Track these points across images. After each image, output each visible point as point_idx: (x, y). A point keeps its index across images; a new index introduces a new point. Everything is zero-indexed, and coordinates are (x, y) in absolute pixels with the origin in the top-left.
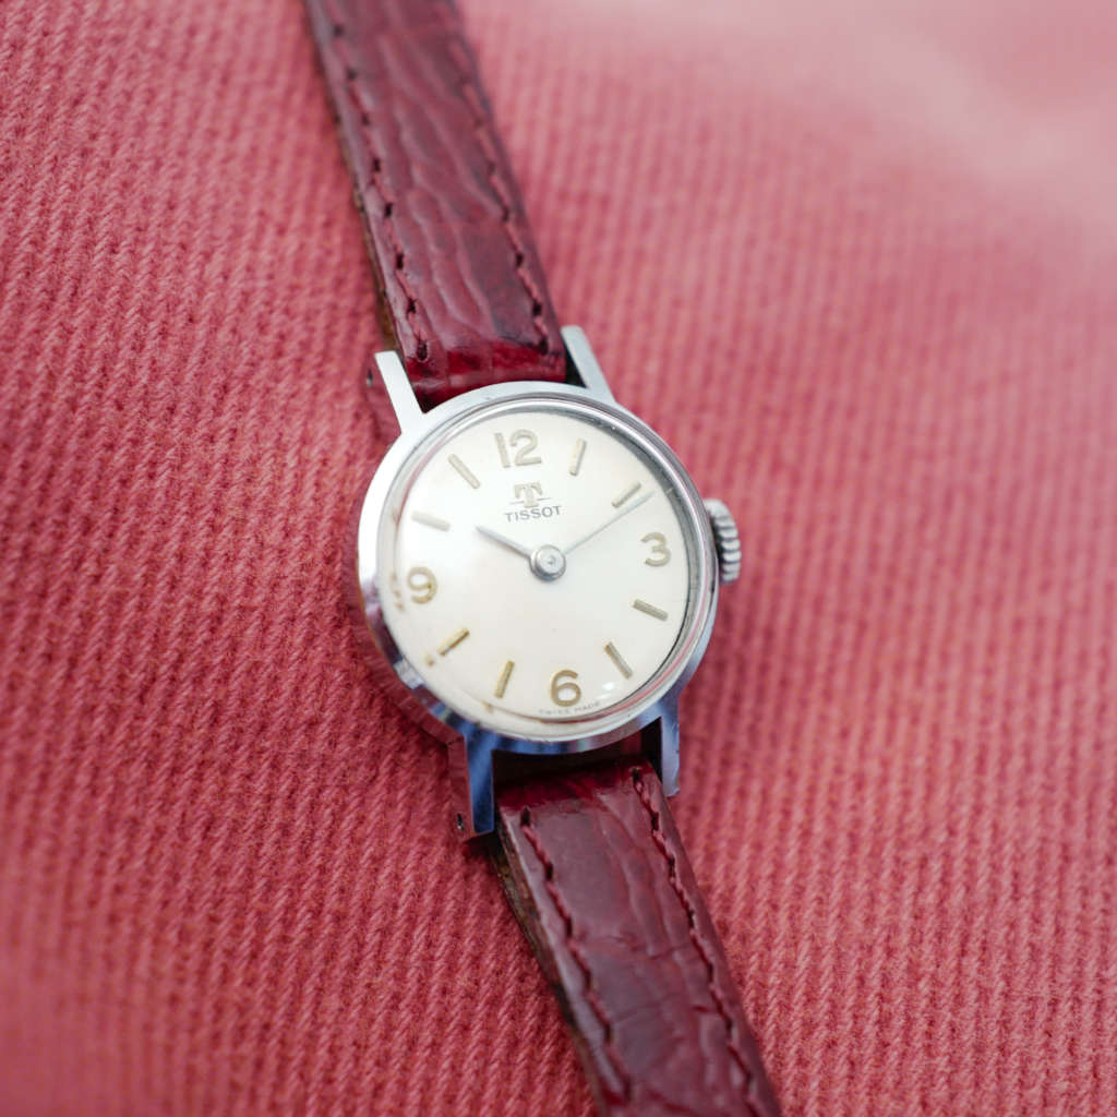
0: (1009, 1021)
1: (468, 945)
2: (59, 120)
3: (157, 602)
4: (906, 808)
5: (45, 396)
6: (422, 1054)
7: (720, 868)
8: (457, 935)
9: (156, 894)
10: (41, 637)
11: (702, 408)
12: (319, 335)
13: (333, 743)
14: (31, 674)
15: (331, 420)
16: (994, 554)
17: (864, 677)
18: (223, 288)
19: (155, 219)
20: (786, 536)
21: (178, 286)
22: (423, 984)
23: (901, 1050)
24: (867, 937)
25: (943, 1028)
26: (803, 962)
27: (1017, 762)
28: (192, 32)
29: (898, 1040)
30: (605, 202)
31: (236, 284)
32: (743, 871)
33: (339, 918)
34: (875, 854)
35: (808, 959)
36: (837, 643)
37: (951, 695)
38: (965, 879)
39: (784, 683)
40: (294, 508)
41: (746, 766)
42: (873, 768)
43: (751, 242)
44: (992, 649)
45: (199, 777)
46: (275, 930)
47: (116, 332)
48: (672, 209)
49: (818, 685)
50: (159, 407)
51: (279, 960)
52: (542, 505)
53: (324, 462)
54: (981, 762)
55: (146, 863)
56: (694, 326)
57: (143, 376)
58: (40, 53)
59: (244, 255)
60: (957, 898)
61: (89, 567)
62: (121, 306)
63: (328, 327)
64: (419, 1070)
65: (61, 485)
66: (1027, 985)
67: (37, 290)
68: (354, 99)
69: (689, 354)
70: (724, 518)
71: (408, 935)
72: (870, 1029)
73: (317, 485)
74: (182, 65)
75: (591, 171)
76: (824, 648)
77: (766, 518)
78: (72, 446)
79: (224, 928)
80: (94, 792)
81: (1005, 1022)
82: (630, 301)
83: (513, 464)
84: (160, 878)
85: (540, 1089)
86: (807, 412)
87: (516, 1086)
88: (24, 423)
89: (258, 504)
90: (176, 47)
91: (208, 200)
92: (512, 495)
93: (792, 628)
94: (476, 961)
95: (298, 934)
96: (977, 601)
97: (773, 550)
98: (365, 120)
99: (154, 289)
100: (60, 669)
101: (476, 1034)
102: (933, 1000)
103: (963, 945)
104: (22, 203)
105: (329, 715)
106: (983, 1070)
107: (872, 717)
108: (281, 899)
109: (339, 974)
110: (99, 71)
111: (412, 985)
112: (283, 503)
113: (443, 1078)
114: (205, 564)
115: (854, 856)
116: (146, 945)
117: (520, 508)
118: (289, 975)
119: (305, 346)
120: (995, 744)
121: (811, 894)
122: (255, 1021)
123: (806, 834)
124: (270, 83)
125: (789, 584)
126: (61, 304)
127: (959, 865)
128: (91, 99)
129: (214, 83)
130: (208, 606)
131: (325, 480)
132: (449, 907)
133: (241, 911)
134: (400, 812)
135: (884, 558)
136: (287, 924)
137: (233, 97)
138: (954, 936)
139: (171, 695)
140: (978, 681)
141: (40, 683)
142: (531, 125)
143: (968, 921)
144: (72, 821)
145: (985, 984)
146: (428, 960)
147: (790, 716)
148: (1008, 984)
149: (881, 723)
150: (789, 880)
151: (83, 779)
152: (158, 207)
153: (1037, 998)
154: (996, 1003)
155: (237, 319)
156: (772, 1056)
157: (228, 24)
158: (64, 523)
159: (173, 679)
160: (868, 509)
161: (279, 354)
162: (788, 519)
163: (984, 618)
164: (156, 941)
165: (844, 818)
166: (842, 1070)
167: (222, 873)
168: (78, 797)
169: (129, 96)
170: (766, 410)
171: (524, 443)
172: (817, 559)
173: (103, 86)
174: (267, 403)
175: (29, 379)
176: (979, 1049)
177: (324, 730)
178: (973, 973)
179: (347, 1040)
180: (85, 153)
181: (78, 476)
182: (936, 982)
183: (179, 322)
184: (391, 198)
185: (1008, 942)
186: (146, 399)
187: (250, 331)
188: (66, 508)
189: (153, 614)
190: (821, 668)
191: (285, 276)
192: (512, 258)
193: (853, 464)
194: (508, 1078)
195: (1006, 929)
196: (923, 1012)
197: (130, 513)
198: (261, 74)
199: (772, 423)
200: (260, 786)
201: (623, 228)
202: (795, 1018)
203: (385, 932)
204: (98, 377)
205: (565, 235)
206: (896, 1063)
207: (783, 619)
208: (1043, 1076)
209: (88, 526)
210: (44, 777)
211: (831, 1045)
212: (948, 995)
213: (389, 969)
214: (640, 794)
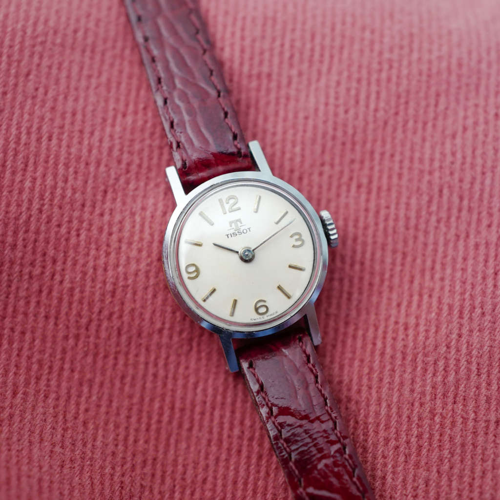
0: (477, 432)
1: (238, 415)
2: (21, 84)
3: (88, 289)
4: (427, 338)
5: (29, 209)
6: (222, 464)
7: (346, 372)
8: (233, 412)
9: (103, 409)
10: (42, 310)
11: (323, 165)
12: (145, 160)
13: (171, 337)
14: (40, 325)
15: (154, 197)
16: (464, 213)
17: (407, 279)
18: (100, 147)
19: (68, 121)
20: (366, 217)
21: (80, 150)
22: (220, 434)
23: (427, 448)
24: (410, 399)
25: (446, 438)
26: (383, 412)
27: (478, 311)
28: (75, 31)
29: (426, 444)
30: (269, 75)
31: (106, 144)
32: (356, 372)
33: (182, 410)
34: (414, 360)
35: (386, 409)
36: (394, 263)
37: (447, 282)
38: (454, 368)
39: (371, 285)
40: (141, 239)
41: (356, 324)
42: (412, 321)
43: (338, 83)
44: (465, 259)
45: (116, 358)
46: (155, 418)
47: (55, 175)
48: (300, 74)
49: (386, 283)
50: (78, 205)
51: (158, 431)
52: (242, 228)
53: (152, 217)
54: (461, 313)
55: (97, 397)
56: (315, 127)
57: (69, 193)
58: (9, 57)
59: (108, 130)
60: (451, 378)
61: (58, 277)
62: (56, 164)
63: (149, 156)
64: (221, 471)
65: (41, 245)
66: (484, 415)
67: (19, 163)
68: (148, 51)
69: (314, 141)
70: (329, 220)
71: (212, 414)
72: (413, 440)
73: (151, 228)
74: (73, 49)
75: (261, 63)
76: (388, 267)
77: (357, 211)
78: (43, 228)
79: (134, 419)
80: (73, 371)
81: (474, 432)
82: (285, 120)
83: (228, 212)
84: (104, 403)
85: (272, 475)
86: (372, 159)
87: (262, 474)
88: (21, 221)
89: (125, 241)
90: (70, 41)
91: (90, 108)
92: (228, 225)
93: (372, 260)
94: (242, 423)
95: (165, 418)
96: (458, 237)
97: (361, 224)
98: (153, 60)
99: (70, 154)
100: (52, 321)
101: (244, 453)
102: (442, 425)
103: (455, 398)
104: (9, 127)
105: (167, 326)
106: (465, 455)
107: (411, 296)
108: (157, 405)
109: (184, 433)
110: (36, 59)
111: (215, 436)
112: (136, 238)
113: (231, 474)
114: (105, 270)
115: (404, 362)
116: (100, 432)
117: (232, 231)
118: (163, 436)
119: (140, 166)
120: (467, 303)
121: (386, 380)
122: (150, 458)
123: (383, 354)
124: (114, 47)
125: (370, 240)
126: (30, 168)
127: (452, 362)
128: (34, 72)
129: (88, 53)
130: (109, 287)
131: (153, 225)
132: (229, 400)
133: (140, 411)
134: (204, 362)
135: (413, 222)
136: (161, 415)
137: (98, 57)
138: (451, 395)
139: (99, 326)
140: (459, 274)
141: (45, 328)
142: (232, 45)
143: (457, 388)
144: (64, 384)
145: (465, 416)
146: (221, 424)
147: (375, 299)
148: (476, 415)
149: (416, 298)
150: (375, 375)
151: (67, 366)
152: (68, 116)
153: (489, 420)
154: (471, 424)
155: (108, 160)
156: (371, 454)
157: (92, 25)
158: (44, 261)
159: (99, 320)
160: (404, 200)
161: (128, 172)
162: (367, 210)
163: (461, 244)
164: (104, 430)
165: (399, 345)
166: (402, 459)
167: (131, 397)
168: (66, 374)
169: (50, 67)
170: (352, 161)
171: (232, 201)
172: (381, 226)
173: (39, 65)
174: (125, 195)
175: (20, 203)
176: (463, 445)
177: (166, 332)
178: (459, 412)
179: (190, 461)
180: (34, 97)
181: (47, 241)
182: (443, 417)
183: (82, 166)
184: (167, 95)
185: (475, 396)
186: (72, 202)
187: (114, 164)
188: (44, 254)
189: (87, 294)
190: (387, 276)
191: (128, 136)
192: (222, 115)
193: (395, 180)
194: (258, 472)
195: (474, 389)
196: (437, 431)
197: (71, 253)
198: (109, 44)
199: (356, 166)
200: (142, 359)
201: (279, 87)
202: (381, 437)
203: (203, 413)
204: (49, 197)
205: (253, 94)
206: (426, 454)
207: (368, 255)
208: (492, 456)
209: (54, 261)
210: (51, 368)
211: (397, 448)
212: (448, 422)
213: (206, 429)
214: (302, 347)
